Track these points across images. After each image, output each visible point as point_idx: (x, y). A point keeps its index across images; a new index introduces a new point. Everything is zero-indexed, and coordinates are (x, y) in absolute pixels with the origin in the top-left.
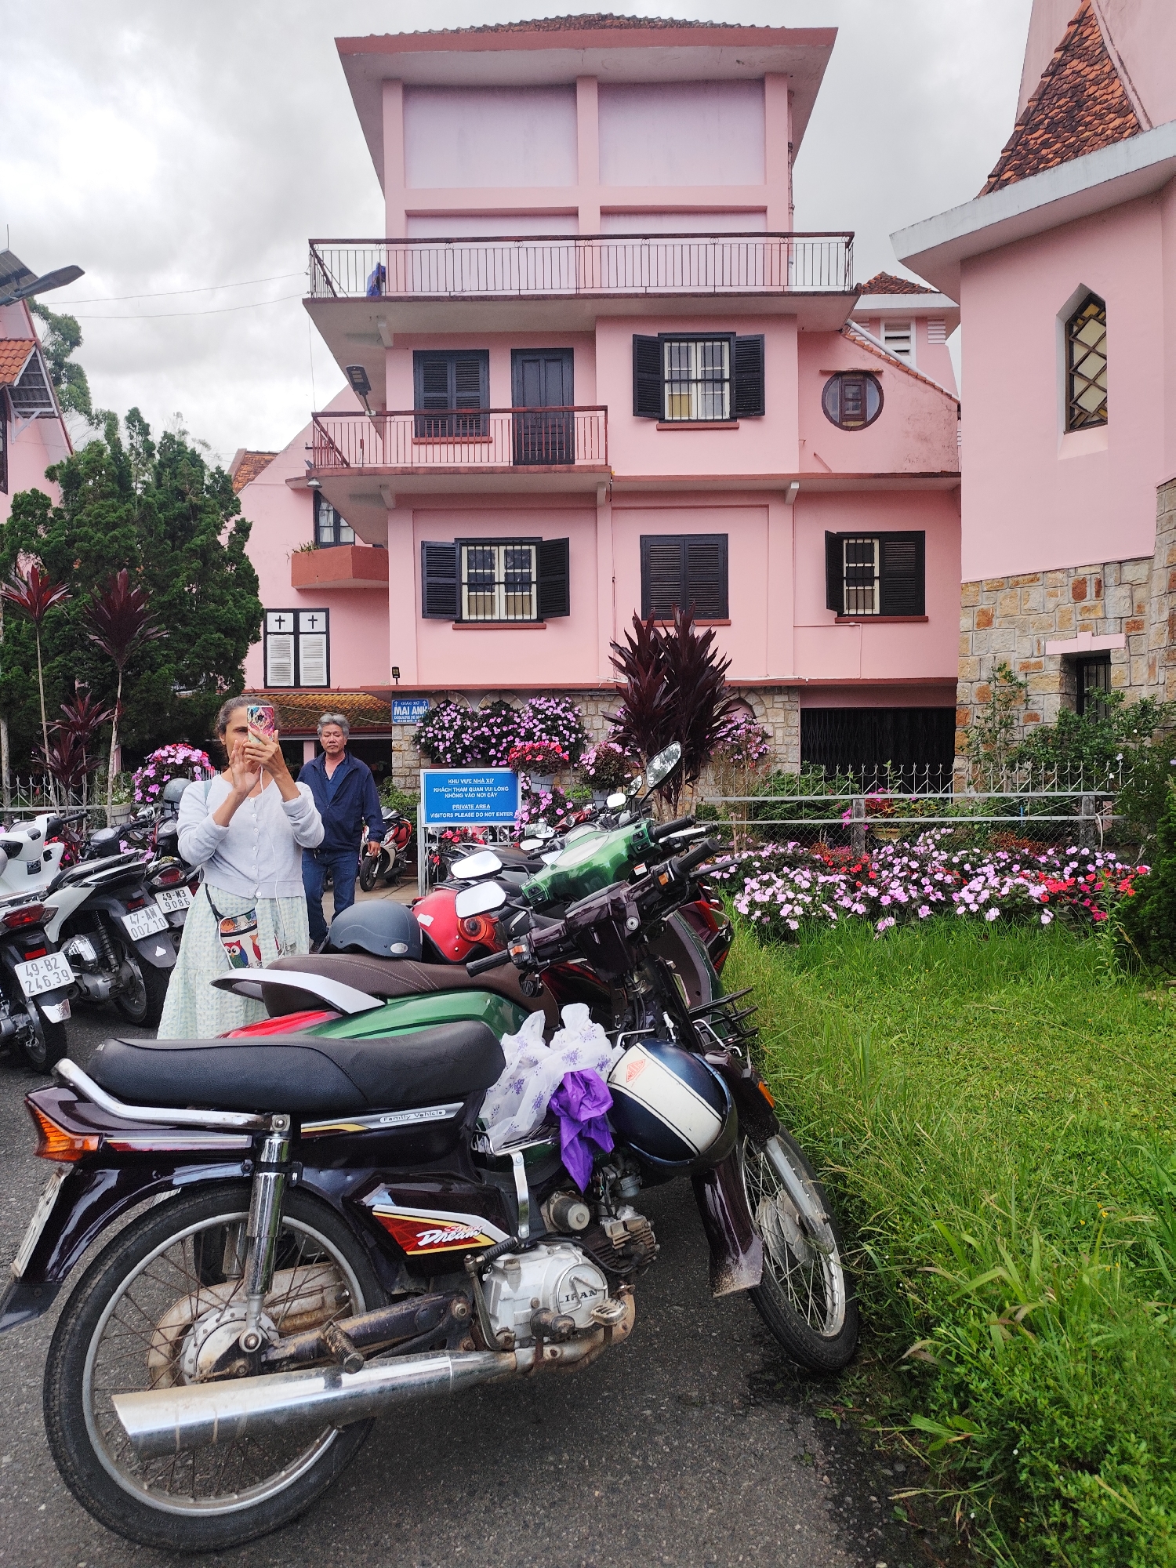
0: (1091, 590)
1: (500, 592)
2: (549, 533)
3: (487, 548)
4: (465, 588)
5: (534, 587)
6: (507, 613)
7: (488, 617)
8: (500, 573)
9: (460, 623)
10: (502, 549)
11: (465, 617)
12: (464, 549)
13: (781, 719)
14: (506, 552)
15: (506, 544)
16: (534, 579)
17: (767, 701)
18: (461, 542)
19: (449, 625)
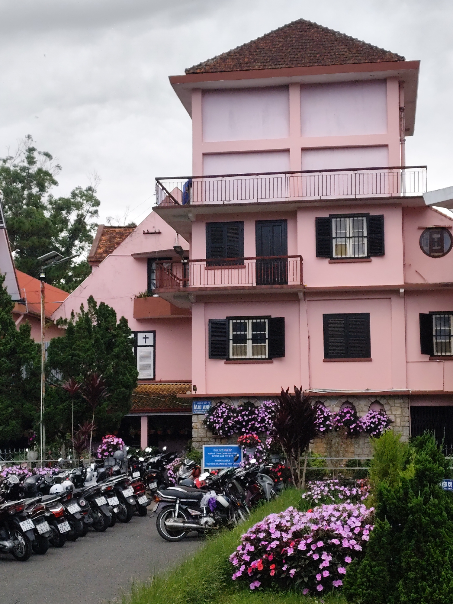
1: (249, 344)
2: (275, 312)
3: (243, 321)
4: (231, 342)
5: (267, 341)
6: (253, 354)
7: (243, 357)
8: (249, 333)
9: (229, 361)
10: (251, 321)
11: (231, 357)
12: (231, 322)
13: (399, 412)
14: (252, 323)
15: (253, 319)
16: (267, 337)
17: (391, 402)
18: (229, 318)
19: (223, 361)
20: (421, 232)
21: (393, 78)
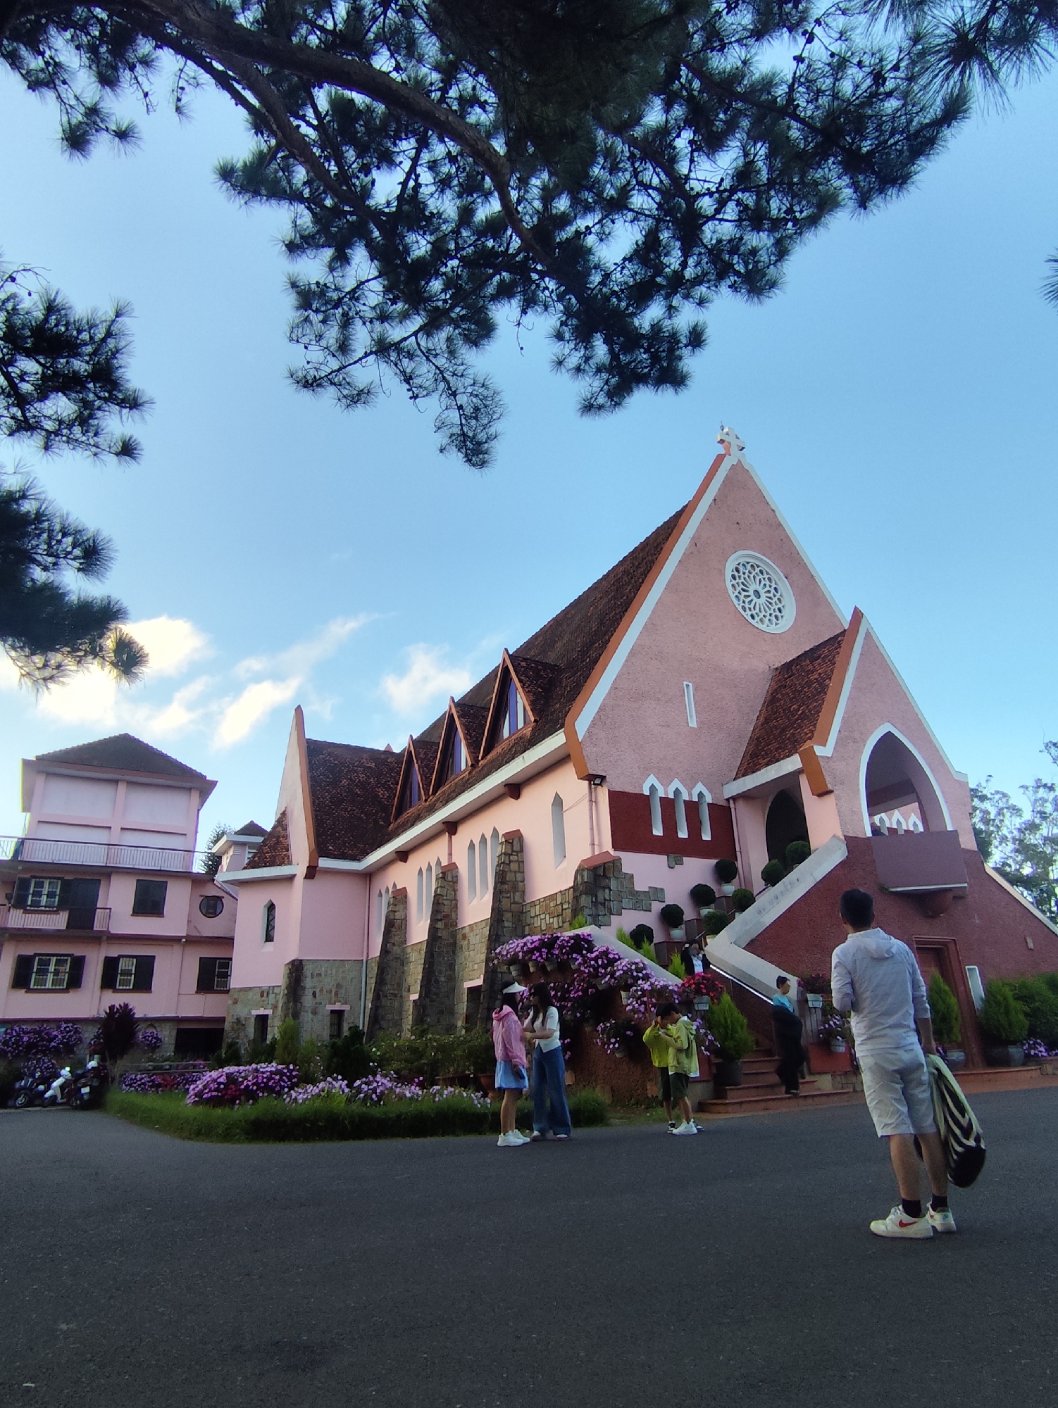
0: (265, 994)
1: (50, 977)
2: (78, 952)
3: (47, 957)
4: (34, 975)
5: (67, 975)
6: (52, 986)
7: (43, 987)
8: (52, 968)
9: (29, 990)
10: (55, 958)
11: (32, 987)
12: (37, 958)
13: (168, 1033)
15: (57, 956)
16: (67, 971)
17: (163, 1025)
18: (36, 955)
19: (23, 991)
20: (202, 898)
21: (196, 789)
